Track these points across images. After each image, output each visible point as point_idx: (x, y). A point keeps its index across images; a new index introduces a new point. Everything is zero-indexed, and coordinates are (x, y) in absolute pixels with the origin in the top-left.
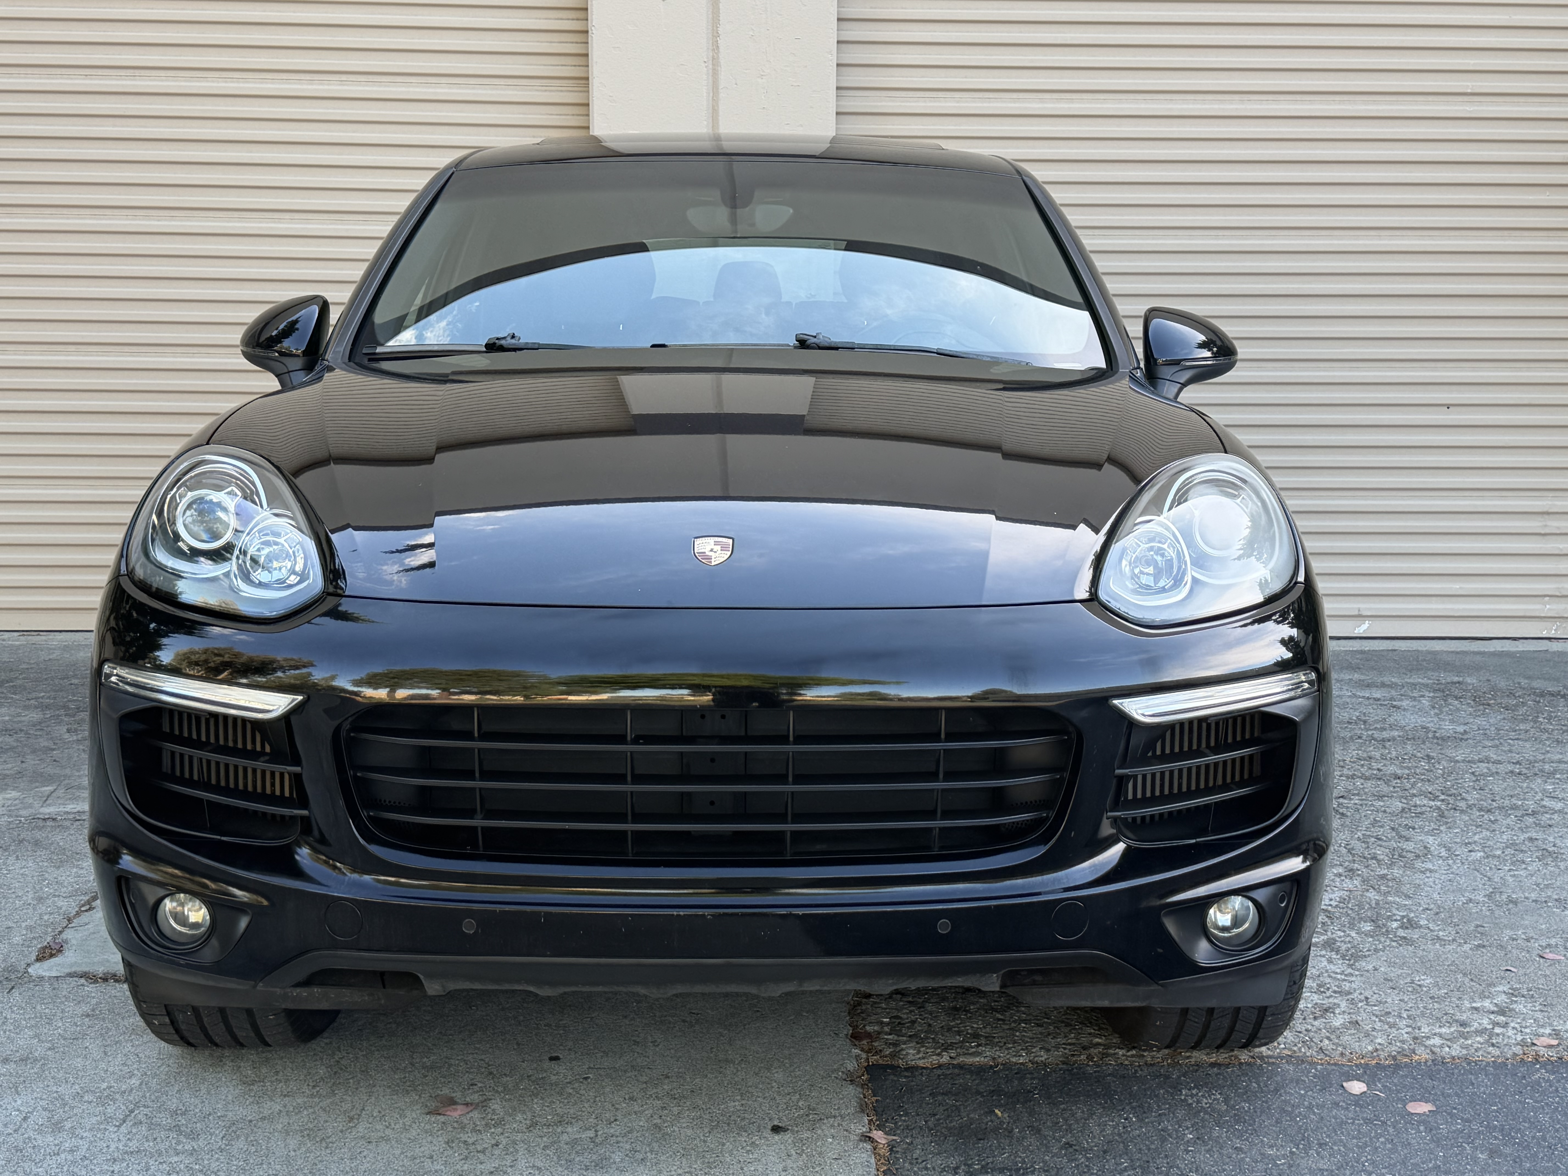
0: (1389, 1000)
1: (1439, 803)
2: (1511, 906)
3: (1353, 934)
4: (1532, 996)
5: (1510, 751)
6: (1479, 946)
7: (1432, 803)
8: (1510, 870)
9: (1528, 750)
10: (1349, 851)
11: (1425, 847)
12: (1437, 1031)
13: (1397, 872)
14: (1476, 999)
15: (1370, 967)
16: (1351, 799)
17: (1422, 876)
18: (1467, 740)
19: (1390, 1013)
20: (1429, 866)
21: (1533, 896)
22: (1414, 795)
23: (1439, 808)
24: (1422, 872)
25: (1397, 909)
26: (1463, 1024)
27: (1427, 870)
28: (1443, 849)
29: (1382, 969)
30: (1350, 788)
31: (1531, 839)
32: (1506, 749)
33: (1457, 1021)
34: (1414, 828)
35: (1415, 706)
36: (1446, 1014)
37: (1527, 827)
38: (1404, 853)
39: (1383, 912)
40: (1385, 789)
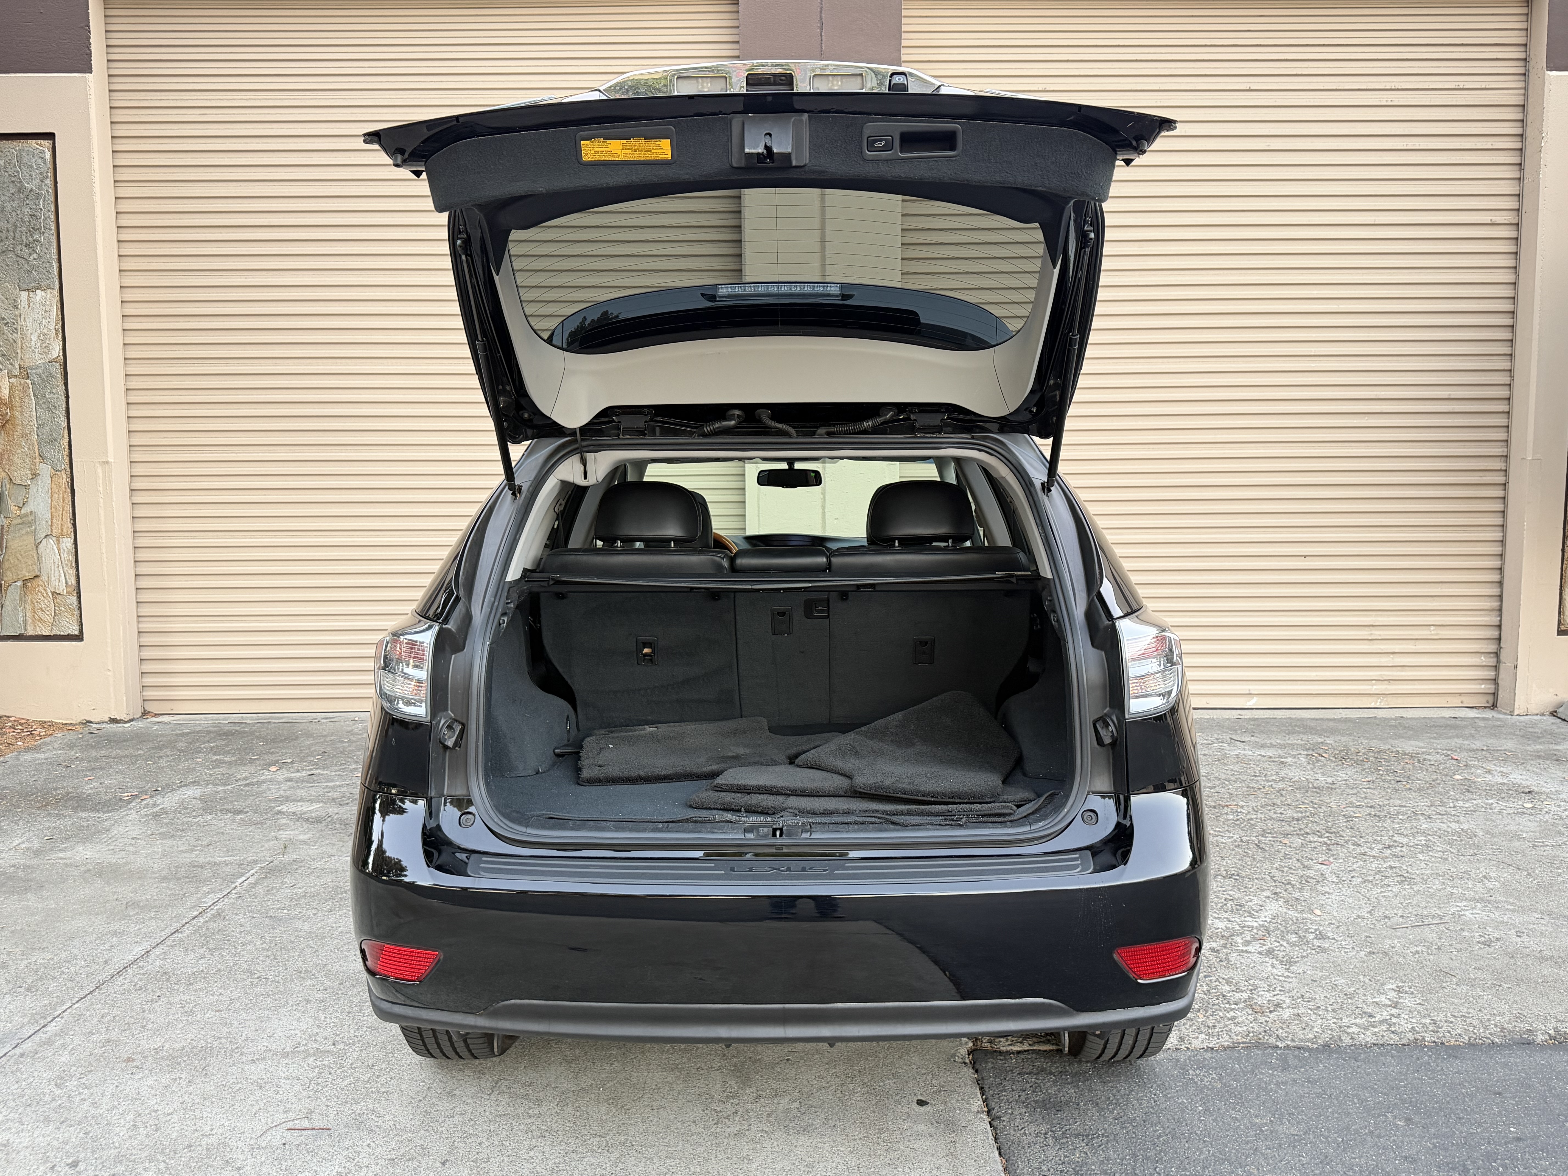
0: (1317, 997)
1: (1325, 840)
2: (1386, 920)
3: (1285, 944)
4: (1412, 993)
5: (1366, 798)
6: (1370, 953)
7: (1322, 840)
8: (1382, 892)
9: (1377, 797)
10: (1272, 877)
11: (1322, 874)
12: (1353, 1021)
13: (1307, 894)
14: (1376, 995)
15: (1301, 971)
16: (1267, 837)
17: (1324, 898)
18: (1335, 789)
19: (1319, 1007)
20: (1327, 889)
21: (1400, 913)
22: (1308, 833)
23: (1326, 843)
24: (1322, 894)
25: (1311, 924)
26: (1371, 1016)
27: (1326, 893)
28: (1334, 876)
29: (1309, 972)
30: (1265, 828)
31: (1391, 867)
32: (1363, 796)
33: (1365, 1013)
34: (1312, 860)
35: (1296, 763)
36: (1357, 1008)
37: (1387, 858)
38: (1309, 880)
39: (1302, 926)
40: (1289, 829)
